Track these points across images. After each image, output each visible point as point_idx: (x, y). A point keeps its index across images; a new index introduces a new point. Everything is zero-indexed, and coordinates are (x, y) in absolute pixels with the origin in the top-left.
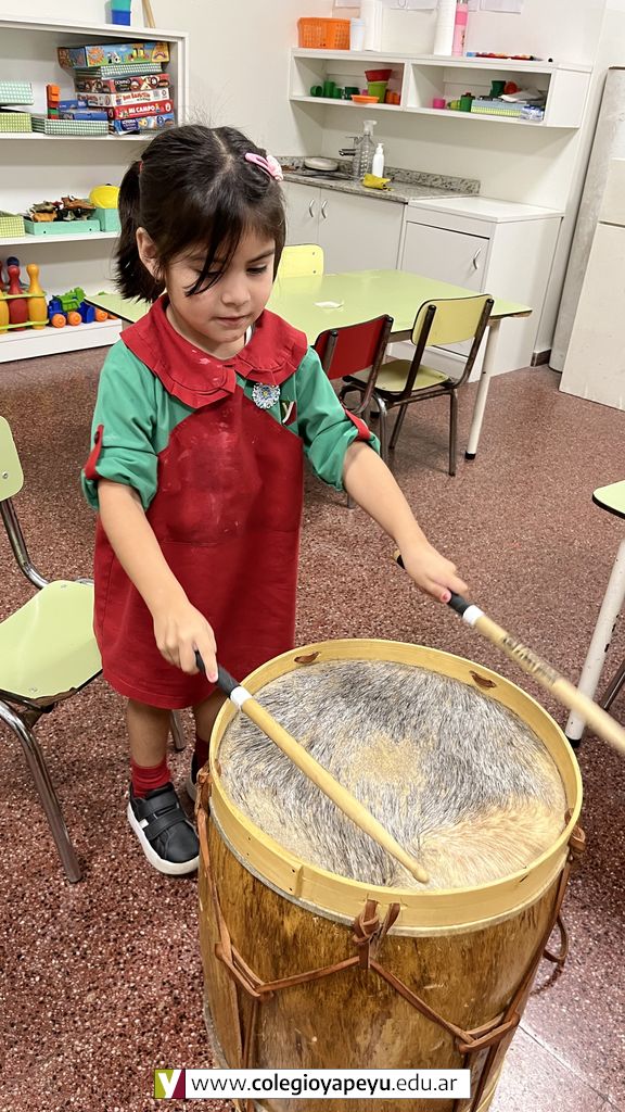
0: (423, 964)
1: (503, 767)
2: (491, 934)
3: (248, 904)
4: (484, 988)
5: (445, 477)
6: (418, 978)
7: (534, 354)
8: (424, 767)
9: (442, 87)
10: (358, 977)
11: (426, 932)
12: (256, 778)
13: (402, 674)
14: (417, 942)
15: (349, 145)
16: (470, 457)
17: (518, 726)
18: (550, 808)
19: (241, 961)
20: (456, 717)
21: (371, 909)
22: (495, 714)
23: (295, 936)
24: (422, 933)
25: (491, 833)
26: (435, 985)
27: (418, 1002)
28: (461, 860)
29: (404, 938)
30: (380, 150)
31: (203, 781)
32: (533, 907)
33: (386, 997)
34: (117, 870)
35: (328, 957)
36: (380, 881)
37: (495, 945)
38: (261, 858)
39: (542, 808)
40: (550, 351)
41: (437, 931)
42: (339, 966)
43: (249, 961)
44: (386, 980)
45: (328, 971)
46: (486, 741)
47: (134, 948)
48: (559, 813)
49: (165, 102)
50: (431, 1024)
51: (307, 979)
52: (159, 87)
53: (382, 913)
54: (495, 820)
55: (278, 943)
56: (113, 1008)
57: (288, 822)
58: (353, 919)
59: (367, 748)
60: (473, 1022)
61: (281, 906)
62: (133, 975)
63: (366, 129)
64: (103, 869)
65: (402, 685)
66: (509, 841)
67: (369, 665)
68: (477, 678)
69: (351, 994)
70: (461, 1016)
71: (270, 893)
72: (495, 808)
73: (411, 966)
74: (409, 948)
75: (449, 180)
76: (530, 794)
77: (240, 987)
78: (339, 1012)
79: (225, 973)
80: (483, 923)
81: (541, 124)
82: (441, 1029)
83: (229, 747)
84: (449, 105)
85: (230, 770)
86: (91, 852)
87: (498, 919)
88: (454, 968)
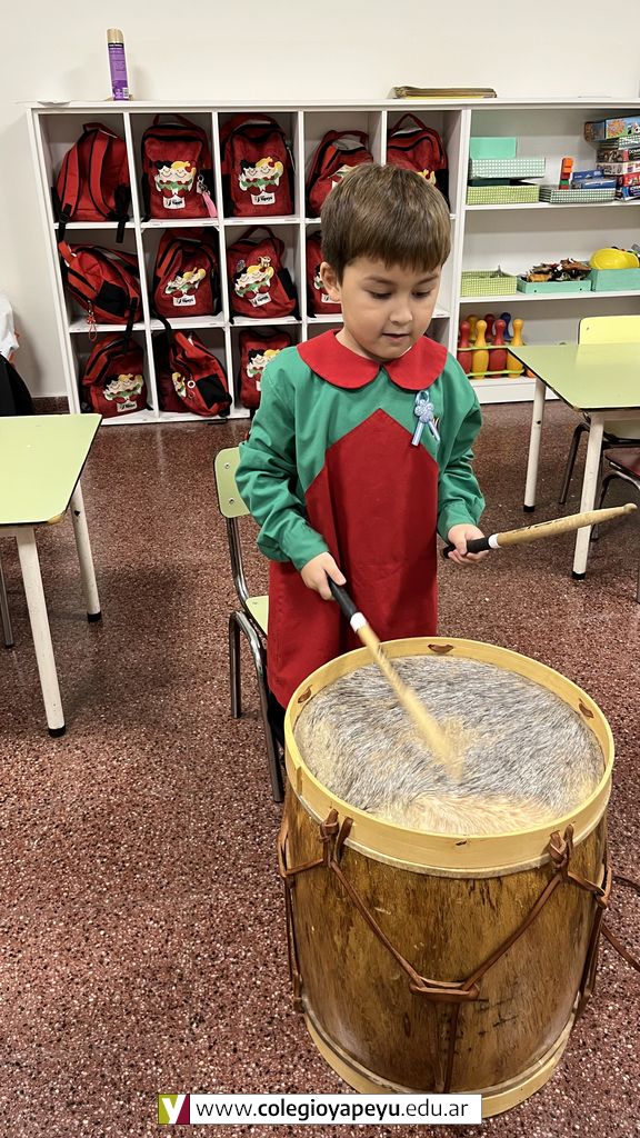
0: (373, 885)
6: (369, 896)
10: (330, 878)
14: (371, 863)
20: (536, 729)
21: (334, 816)
23: (301, 830)
24: (369, 853)
25: (484, 814)
26: (383, 910)
27: (370, 919)
29: (358, 854)
33: (348, 905)
37: (438, 898)
44: (344, 885)
45: (311, 865)
51: (303, 868)
53: (341, 821)
54: (496, 808)
55: (295, 835)
58: (323, 820)
60: (427, 973)
65: (510, 692)
68: (582, 707)
70: (413, 956)
73: (363, 884)
74: (363, 866)
78: (321, 905)
87: (434, 870)
88: (399, 901)
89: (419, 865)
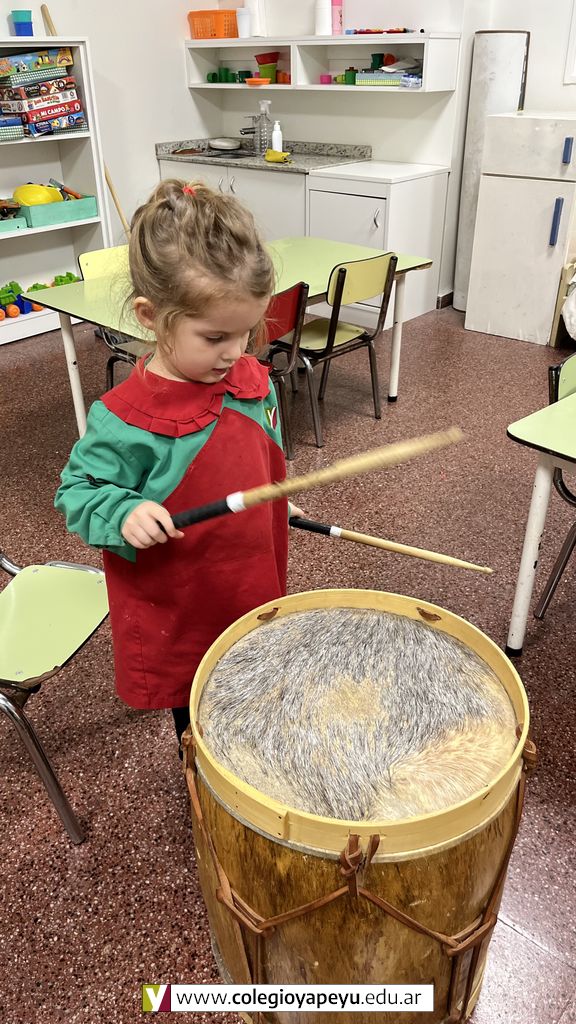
0: (406, 885)
1: (455, 692)
2: (463, 849)
3: (242, 851)
4: (462, 897)
5: (372, 421)
6: (403, 897)
7: (438, 298)
8: (386, 703)
9: (326, 64)
10: (349, 904)
11: (405, 856)
12: (235, 734)
13: (356, 618)
14: (398, 867)
15: (249, 124)
16: (392, 400)
17: (465, 653)
18: (502, 725)
19: (242, 901)
20: (409, 652)
21: (354, 842)
22: (443, 644)
23: (288, 874)
24: (401, 857)
25: (453, 755)
26: (419, 902)
27: (405, 918)
28: (429, 785)
29: (386, 864)
30: (277, 127)
31: (187, 743)
32: (497, 819)
33: (377, 919)
34: (117, 826)
35: (320, 890)
36: (358, 814)
37: (467, 858)
38: (249, 809)
39: (495, 727)
40: (451, 295)
41: (415, 854)
42: (331, 897)
43: (249, 901)
44: (374, 903)
45: (322, 902)
46: (438, 672)
47: (141, 897)
48: (511, 729)
49: (74, 102)
50: (420, 936)
51: (303, 912)
52: (66, 89)
53: (364, 844)
54: (454, 744)
55: (273, 883)
56: (129, 956)
57: (270, 772)
58: (339, 854)
59: (333, 692)
60: (456, 927)
61: (272, 850)
62: (144, 923)
63: (263, 109)
64: (104, 828)
65: (357, 629)
66: (470, 761)
67: (326, 613)
68: (423, 613)
69: (344, 920)
70: (444, 925)
71: (261, 839)
72: (453, 733)
73: (396, 888)
74: (392, 873)
75: (344, 148)
76: (483, 715)
77: (243, 927)
78: (335, 937)
79: (228, 914)
80: (455, 841)
81: (420, 91)
82: (429, 938)
83: (207, 708)
84: (335, 79)
85: (210, 729)
86: (91, 813)
87: (467, 835)
88: (434, 884)
89: (452, 840)
